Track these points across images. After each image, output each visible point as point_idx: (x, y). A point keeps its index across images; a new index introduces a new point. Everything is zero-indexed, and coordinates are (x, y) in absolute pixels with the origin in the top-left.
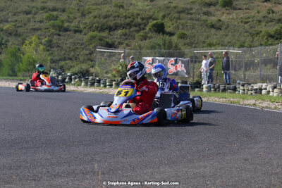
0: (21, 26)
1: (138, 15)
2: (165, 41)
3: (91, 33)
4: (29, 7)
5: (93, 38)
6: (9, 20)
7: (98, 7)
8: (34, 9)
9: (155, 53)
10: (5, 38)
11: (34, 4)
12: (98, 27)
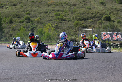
0: (43, 19)
1: (98, 12)
2: (111, 24)
3: (76, 22)
4: (46, 9)
5: (77, 24)
6: (38, 16)
7: (79, 9)
8: (49, 11)
9: (107, 31)
10: (36, 24)
11: (49, 8)
12: (79, 19)
